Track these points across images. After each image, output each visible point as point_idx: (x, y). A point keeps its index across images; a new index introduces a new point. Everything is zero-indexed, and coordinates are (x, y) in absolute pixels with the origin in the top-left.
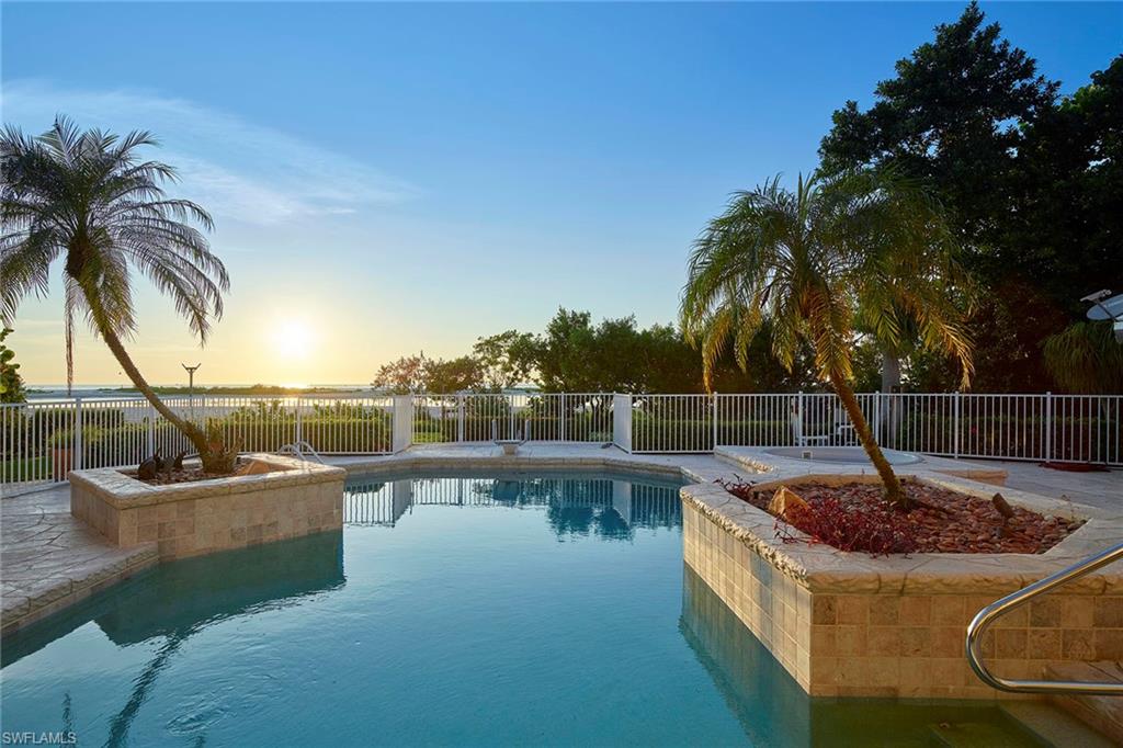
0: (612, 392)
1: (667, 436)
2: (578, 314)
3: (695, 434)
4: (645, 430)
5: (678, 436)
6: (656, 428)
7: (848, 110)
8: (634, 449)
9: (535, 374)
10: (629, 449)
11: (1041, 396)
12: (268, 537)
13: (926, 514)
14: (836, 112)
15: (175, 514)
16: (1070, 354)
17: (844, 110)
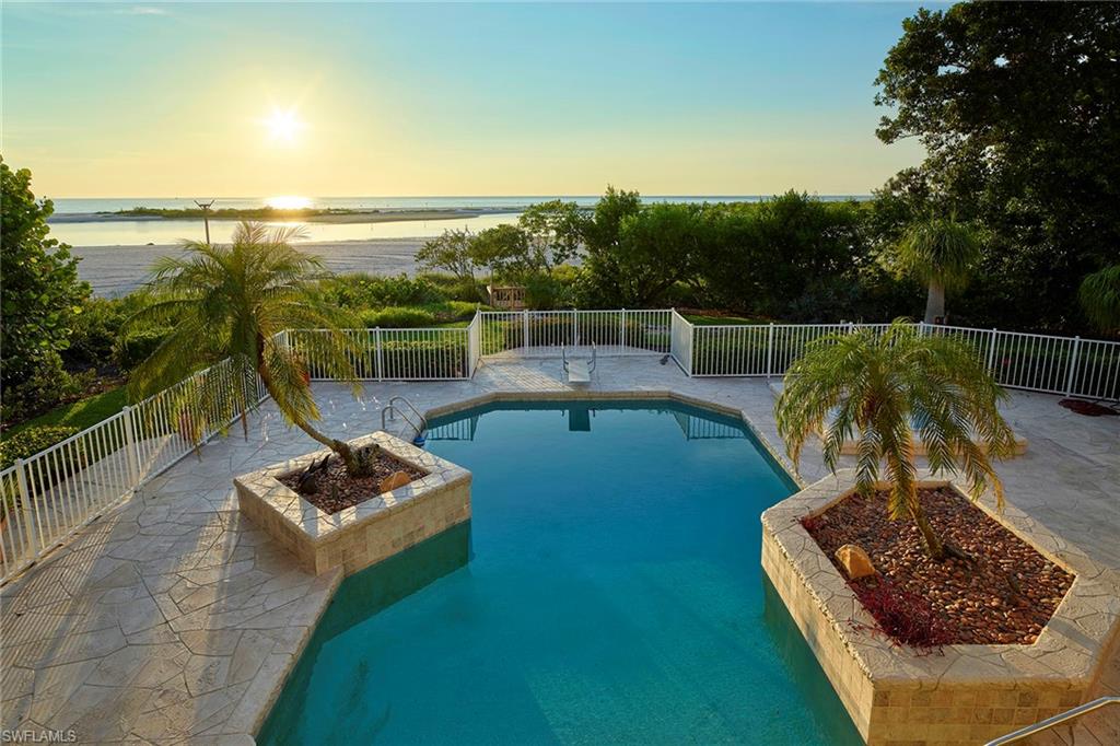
0: (670, 308)
1: (725, 360)
2: (627, 193)
3: (751, 358)
4: (705, 355)
5: (735, 360)
6: (715, 353)
7: (920, 18)
8: (694, 373)
9: (582, 248)
10: (690, 373)
11: (1071, 339)
12: (418, 539)
13: (956, 565)
14: (908, 19)
15: (353, 540)
16: (1103, 295)
17: (916, 17)
